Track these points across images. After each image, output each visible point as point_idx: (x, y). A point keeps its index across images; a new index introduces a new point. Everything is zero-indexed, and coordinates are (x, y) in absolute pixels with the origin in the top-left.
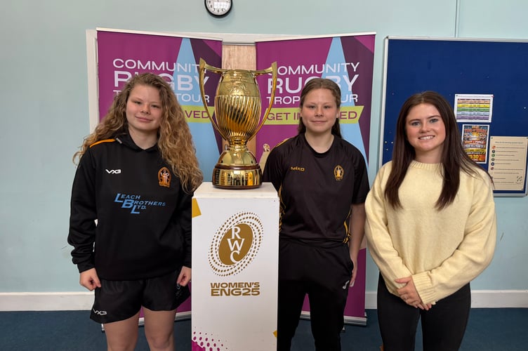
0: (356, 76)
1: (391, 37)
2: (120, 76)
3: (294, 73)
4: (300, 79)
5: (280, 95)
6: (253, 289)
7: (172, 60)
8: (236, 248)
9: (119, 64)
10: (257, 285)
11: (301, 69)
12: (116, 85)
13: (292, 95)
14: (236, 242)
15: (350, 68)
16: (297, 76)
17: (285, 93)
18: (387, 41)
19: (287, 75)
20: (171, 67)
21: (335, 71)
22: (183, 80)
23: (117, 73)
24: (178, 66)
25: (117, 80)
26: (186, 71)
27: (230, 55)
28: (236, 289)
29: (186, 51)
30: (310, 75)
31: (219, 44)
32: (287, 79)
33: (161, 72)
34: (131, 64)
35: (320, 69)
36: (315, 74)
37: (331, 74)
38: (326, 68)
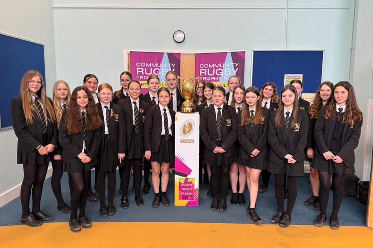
0: (237, 69)
1: (254, 50)
2: (139, 70)
3: (211, 67)
4: (214, 70)
5: (205, 76)
6: (192, 141)
7: (160, 62)
9: (138, 65)
10: (193, 140)
11: (214, 65)
12: (138, 74)
13: (210, 76)
14: (187, 128)
15: (235, 65)
16: (213, 68)
17: (207, 75)
18: (253, 52)
19: (208, 68)
20: (159, 65)
22: (164, 70)
23: (138, 69)
24: (162, 65)
25: (138, 71)
26: (165, 66)
27: (184, 59)
28: (187, 141)
29: (165, 58)
30: (218, 68)
31: (179, 54)
32: (208, 70)
33: (155, 67)
34: (143, 65)
35: (222, 65)
36: (220, 68)
37: (227, 67)
38: (225, 65)
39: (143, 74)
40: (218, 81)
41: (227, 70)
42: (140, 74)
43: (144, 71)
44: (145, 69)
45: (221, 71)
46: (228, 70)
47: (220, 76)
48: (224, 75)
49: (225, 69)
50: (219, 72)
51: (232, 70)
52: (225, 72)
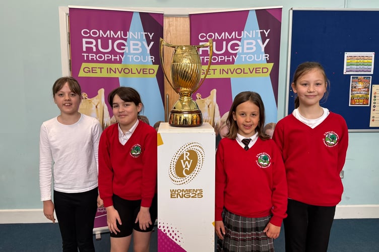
0: (268, 40)
1: (294, 9)
2: (87, 43)
3: (220, 38)
4: (224, 43)
7: (126, 29)
8: (186, 167)
9: (86, 33)
11: (225, 35)
12: (84, 49)
13: (218, 55)
14: (187, 162)
15: (262, 34)
16: (222, 40)
17: (213, 53)
18: (291, 11)
19: (214, 40)
20: (125, 35)
21: (251, 36)
22: (134, 45)
23: (84, 40)
24: (130, 34)
25: (85, 46)
26: (136, 38)
27: (169, 25)
30: (232, 39)
31: (161, 16)
32: (214, 43)
33: (118, 39)
34: (95, 33)
35: (240, 35)
36: (236, 39)
37: (248, 38)
38: (244, 33)
39: (94, 50)
40: (233, 62)
41: (248, 44)
42: (89, 50)
43: (97, 46)
44: (99, 41)
45: (238, 45)
46: (251, 44)
47: (235, 55)
48: (243, 53)
49: (246, 42)
50: (233, 47)
51: (257, 42)
52: (246, 46)
